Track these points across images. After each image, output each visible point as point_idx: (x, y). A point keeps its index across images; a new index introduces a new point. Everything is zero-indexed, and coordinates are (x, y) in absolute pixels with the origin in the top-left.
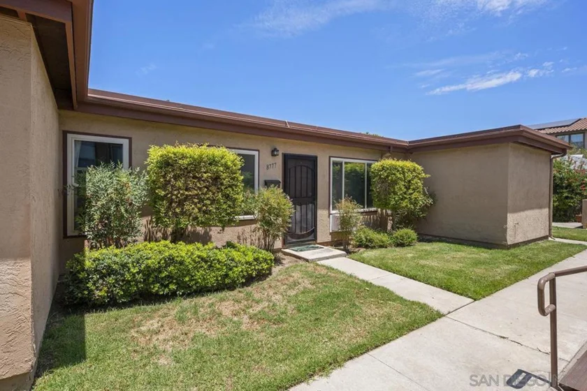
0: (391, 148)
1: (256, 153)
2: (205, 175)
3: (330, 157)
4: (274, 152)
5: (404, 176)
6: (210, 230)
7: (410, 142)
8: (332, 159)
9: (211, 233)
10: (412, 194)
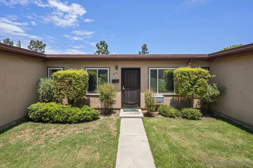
0: (192, 60)
1: (108, 69)
2: (66, 81)
3: (148, 68)
4: (117, 68)
5: (189, 77)
6: (90, 98)
7: (208, 55)
8: (149, 69)
9: (90, 99)
10: (197, 88)
